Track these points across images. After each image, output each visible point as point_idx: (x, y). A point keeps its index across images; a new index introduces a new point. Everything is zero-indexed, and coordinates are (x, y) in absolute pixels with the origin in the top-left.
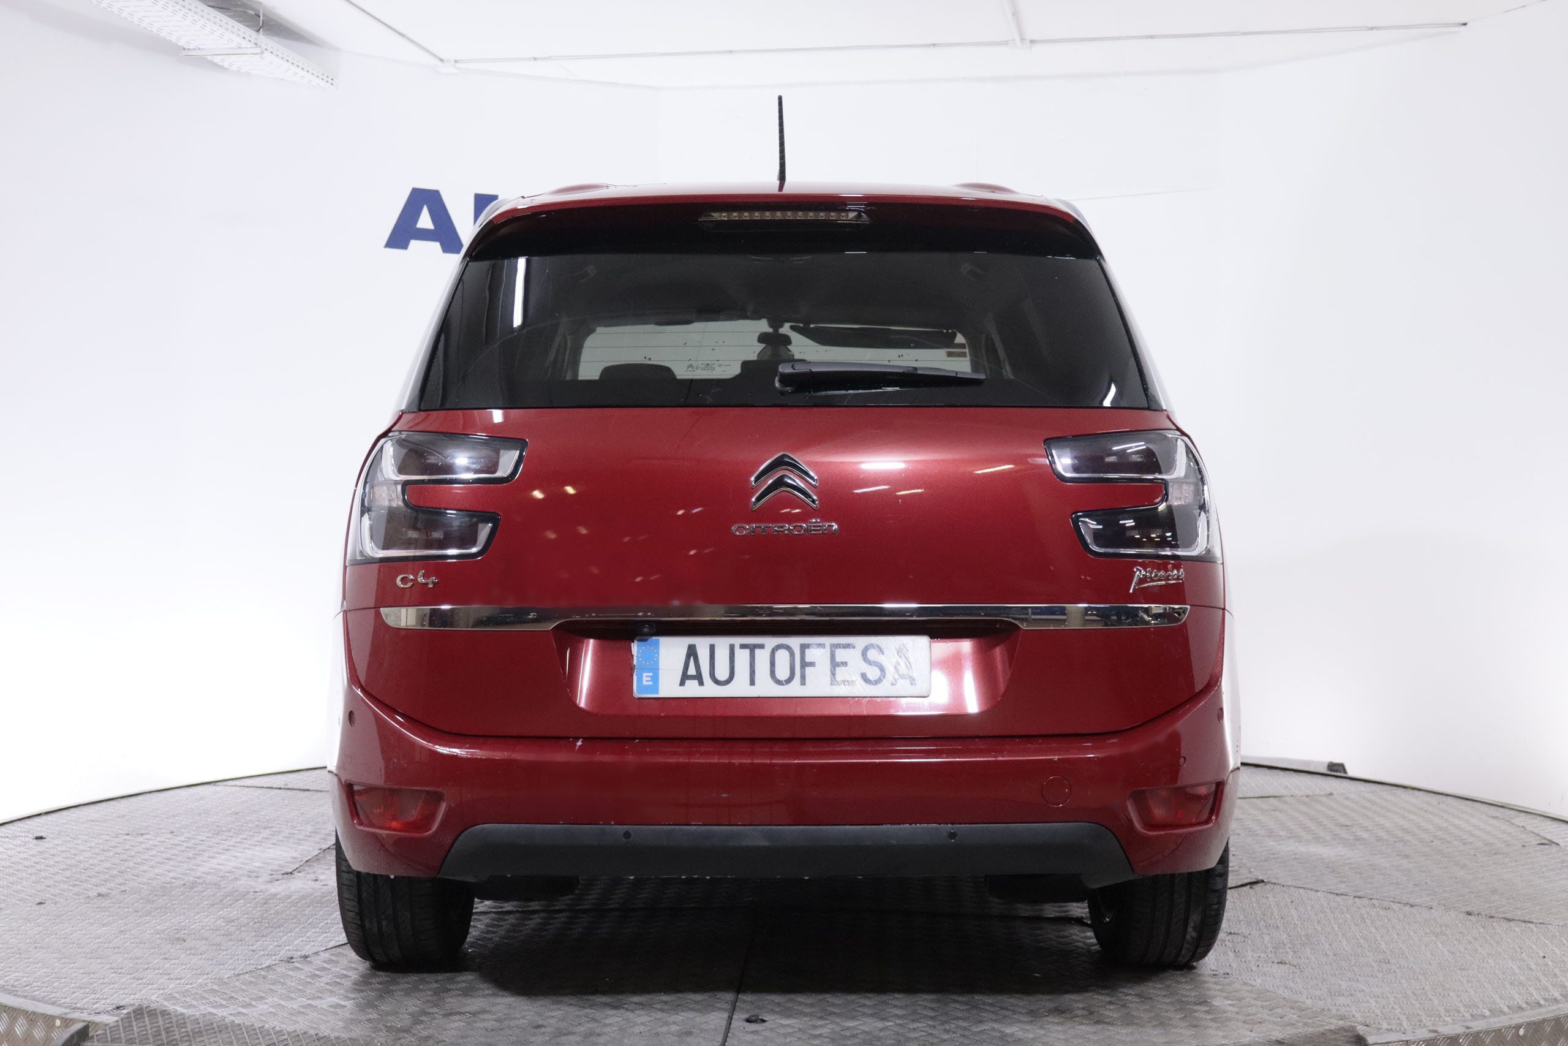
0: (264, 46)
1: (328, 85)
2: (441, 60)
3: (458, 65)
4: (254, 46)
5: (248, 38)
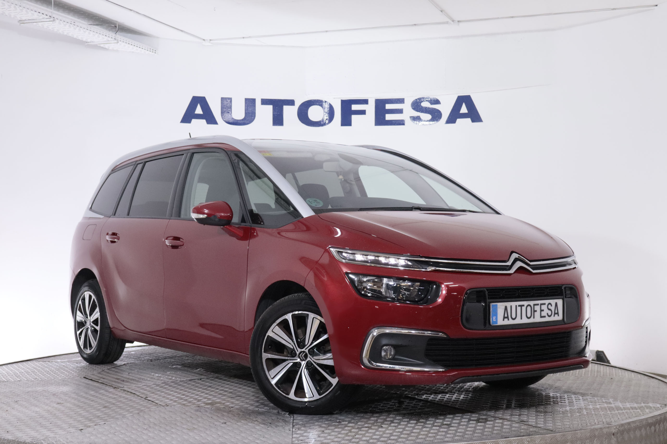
0: (119, 40)
1: (153, 53)
2: (204, 40)
3: (211, 42)
4: (114, 40)
5: (111, 37)
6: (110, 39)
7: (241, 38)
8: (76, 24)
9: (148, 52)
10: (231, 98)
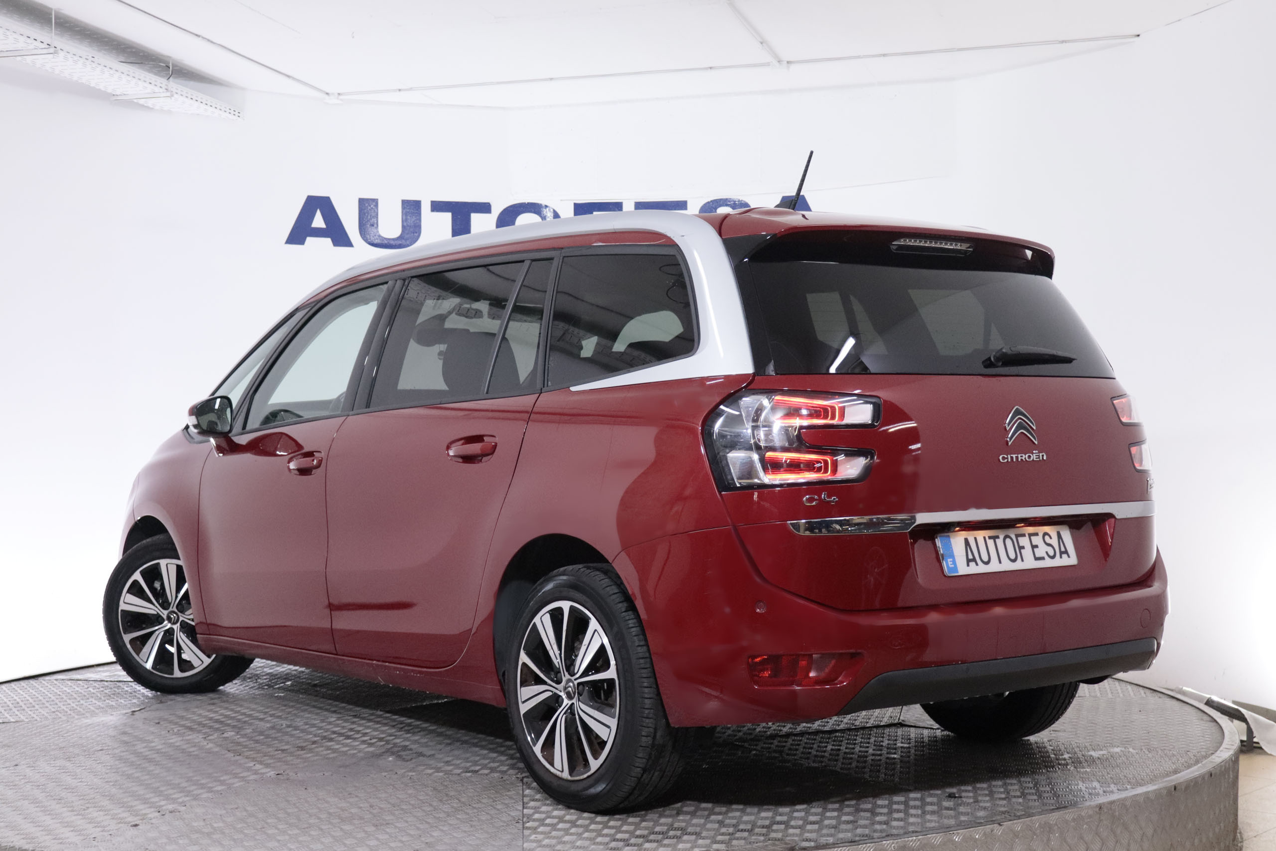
0: (174, 91)
1: (236, 118)
2: (327, 94)
3: (341, 97)
4: (165, 91)
5: (159, 85)
6: (157, 89)
7: (394, 91)
8: (95, 60)
9: (227, 114)
10: (377, 199)
